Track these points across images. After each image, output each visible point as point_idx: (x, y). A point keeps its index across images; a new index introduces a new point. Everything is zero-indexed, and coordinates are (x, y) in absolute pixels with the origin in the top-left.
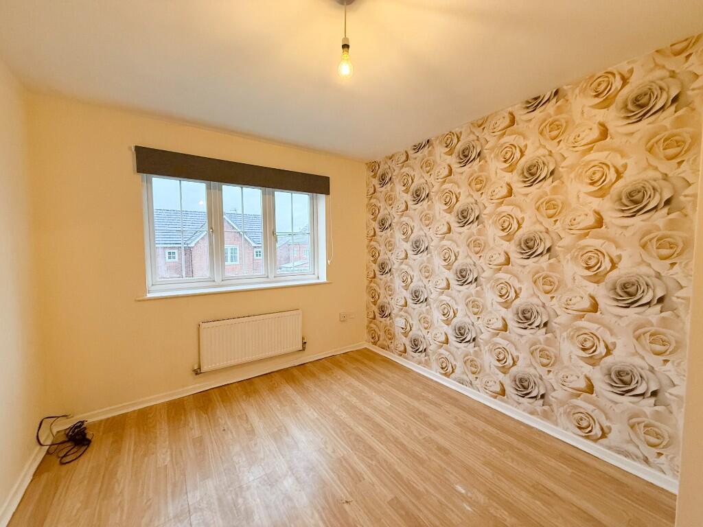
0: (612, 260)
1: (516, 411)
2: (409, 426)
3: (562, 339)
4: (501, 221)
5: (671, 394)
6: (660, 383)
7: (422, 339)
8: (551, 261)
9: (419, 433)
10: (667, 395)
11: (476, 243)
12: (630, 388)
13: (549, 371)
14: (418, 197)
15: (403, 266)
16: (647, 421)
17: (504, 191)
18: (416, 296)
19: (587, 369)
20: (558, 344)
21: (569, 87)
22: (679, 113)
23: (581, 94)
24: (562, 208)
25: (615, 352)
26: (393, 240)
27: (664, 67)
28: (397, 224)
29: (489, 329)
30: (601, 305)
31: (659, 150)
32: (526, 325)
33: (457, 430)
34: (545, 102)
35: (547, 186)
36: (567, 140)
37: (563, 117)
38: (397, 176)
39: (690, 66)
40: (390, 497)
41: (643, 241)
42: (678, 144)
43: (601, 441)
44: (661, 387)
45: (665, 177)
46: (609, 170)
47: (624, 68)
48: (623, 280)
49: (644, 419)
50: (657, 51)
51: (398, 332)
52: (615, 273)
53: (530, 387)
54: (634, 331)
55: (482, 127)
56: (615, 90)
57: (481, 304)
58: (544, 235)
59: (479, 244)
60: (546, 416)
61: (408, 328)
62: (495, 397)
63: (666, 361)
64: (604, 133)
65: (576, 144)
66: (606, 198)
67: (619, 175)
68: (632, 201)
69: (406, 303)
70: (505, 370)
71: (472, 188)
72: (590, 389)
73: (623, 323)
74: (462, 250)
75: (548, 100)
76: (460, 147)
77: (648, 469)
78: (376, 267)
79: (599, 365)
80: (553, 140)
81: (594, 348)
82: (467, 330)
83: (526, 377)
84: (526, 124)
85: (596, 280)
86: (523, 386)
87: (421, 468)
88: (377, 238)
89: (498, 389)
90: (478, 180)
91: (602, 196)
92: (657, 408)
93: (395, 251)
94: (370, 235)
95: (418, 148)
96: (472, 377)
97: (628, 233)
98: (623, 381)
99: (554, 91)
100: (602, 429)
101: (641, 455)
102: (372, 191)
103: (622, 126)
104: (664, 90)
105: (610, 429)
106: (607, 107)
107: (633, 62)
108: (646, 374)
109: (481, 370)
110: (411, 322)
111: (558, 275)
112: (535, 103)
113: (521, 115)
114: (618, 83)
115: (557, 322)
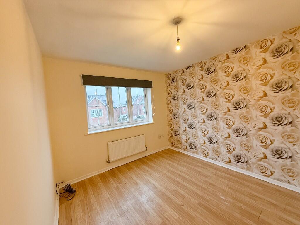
0: (271, 109)
1: (236, 168)
2: (196, 177)
3: (253, 139)
4: (225, 95)
5: (297, 157)
6: (292, 153)
7: (194, 143)
8: (247, 110)
9: (201, 179)
10: (295, 157)
11: (215, 104)
12: (281, 156)
13: (249, 152)
14: (188, 87)
15: (184, 115)
16: (288, 167)
17: (226, 84)
18: (190, 126)
19: (264, 150)
20: (251, 141)
21: (250, 44)
22: (293, 54)
23: (255, 48)
24: (250, 90)
25: (274, 143)
26: (178, 104)
27: (286, 38)
28: (180, 98)
29: (222, 137)
30: (268, 126)
31: (287, 68)
32: (238, 135)
33: (215, 177)
34: (241, 50)
35: (243, 82)
36: (251, 64)
37: (248, 56)
38: (179, 79)
39: (296, 38)
40: (197, 202)
41: (283, 101)
42: (294, 65)
43: (271, 176)
44: (293, 154)
45: (290, 78)
46: (268, 75)
47: (272, 38)
48: (276, 116)
49: (287, 167)
50: (283, 32)
51: (183, 141)
52: (272, 114)
53: (241, 159)
54: (281, 135)
55: (215, 60)
56: (268, 46)
57: (218, 128)
58: (243, 101)
59: (216, 105)
60: (248, 169)
61: (188, 139)
62: (227, 164)
63: (294, 145)
64: (265, 62)
65: (254, 66)
66: (267, 86)
67: (272, 77)
68: (277, 87)
69: (186, 129)
70: (230, 153)
71: (212, 83)
72: (265, 157)
73: (277, 132)
74: (209, 107)
75: (242, 49)
76: (206, 67)
77: (290, 185)
78: (171, 116)
79: (268, 148)
80: (245, 64)
81: (266, 142)
82: (213, 138)
83: (239, 155)
84: (234, 58)
85: (265, 117)
86: (238, 159)
87: (206, 191)
88: (172, 104)
89: (228, 160)
90: (215, 80)
91: (266, 85)
92: (292, 162)
93: (180, 109)
94: (168, 103)
95: (188, 68)
96: (216, 157)
97: (277, 99)
98: (278, 154)
99: (244, 46)
100: (271, 172)
101: (287, 181)
102: (168, 85)
103: (271, 59)
104: (287, 46)
105: (274, 172)
106: (266, 52)
107: (275, 36)
108: (287, 151)
109: (220, 154)
110: (189, 137)
111: (250, 115)
112: (236, 51)
113: (231, 55)
114: (269, 43)
115: (251, 133)
